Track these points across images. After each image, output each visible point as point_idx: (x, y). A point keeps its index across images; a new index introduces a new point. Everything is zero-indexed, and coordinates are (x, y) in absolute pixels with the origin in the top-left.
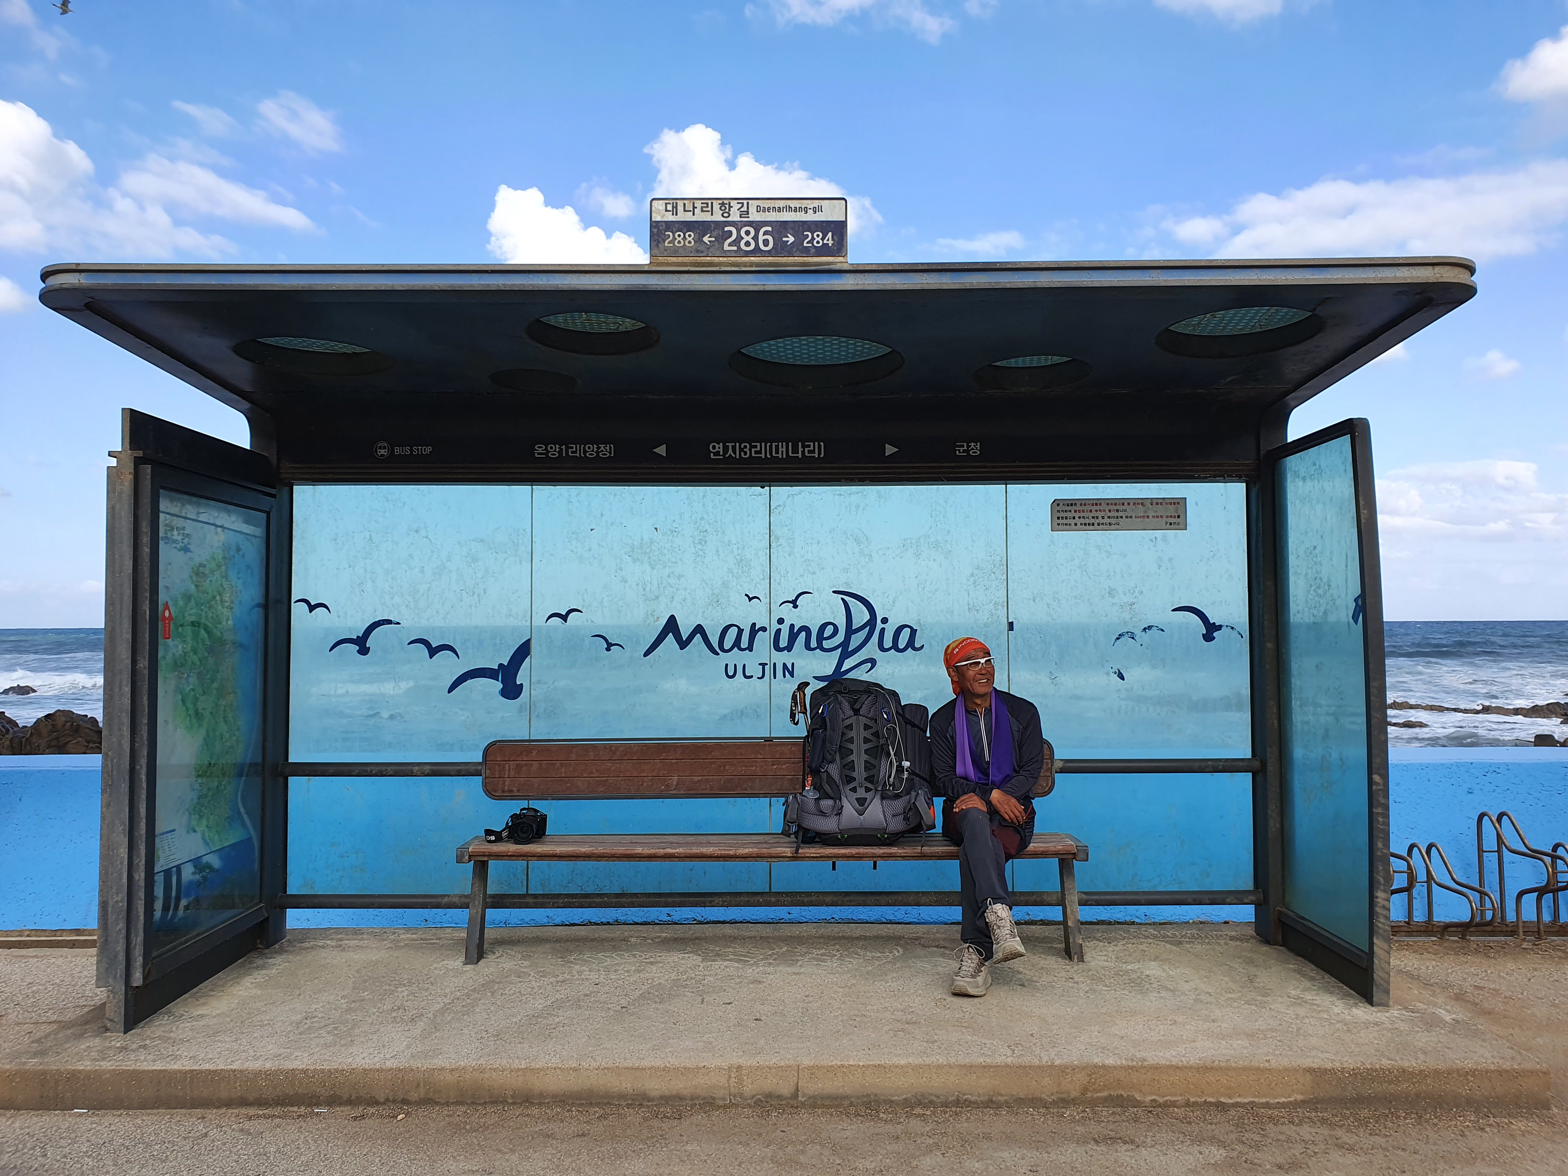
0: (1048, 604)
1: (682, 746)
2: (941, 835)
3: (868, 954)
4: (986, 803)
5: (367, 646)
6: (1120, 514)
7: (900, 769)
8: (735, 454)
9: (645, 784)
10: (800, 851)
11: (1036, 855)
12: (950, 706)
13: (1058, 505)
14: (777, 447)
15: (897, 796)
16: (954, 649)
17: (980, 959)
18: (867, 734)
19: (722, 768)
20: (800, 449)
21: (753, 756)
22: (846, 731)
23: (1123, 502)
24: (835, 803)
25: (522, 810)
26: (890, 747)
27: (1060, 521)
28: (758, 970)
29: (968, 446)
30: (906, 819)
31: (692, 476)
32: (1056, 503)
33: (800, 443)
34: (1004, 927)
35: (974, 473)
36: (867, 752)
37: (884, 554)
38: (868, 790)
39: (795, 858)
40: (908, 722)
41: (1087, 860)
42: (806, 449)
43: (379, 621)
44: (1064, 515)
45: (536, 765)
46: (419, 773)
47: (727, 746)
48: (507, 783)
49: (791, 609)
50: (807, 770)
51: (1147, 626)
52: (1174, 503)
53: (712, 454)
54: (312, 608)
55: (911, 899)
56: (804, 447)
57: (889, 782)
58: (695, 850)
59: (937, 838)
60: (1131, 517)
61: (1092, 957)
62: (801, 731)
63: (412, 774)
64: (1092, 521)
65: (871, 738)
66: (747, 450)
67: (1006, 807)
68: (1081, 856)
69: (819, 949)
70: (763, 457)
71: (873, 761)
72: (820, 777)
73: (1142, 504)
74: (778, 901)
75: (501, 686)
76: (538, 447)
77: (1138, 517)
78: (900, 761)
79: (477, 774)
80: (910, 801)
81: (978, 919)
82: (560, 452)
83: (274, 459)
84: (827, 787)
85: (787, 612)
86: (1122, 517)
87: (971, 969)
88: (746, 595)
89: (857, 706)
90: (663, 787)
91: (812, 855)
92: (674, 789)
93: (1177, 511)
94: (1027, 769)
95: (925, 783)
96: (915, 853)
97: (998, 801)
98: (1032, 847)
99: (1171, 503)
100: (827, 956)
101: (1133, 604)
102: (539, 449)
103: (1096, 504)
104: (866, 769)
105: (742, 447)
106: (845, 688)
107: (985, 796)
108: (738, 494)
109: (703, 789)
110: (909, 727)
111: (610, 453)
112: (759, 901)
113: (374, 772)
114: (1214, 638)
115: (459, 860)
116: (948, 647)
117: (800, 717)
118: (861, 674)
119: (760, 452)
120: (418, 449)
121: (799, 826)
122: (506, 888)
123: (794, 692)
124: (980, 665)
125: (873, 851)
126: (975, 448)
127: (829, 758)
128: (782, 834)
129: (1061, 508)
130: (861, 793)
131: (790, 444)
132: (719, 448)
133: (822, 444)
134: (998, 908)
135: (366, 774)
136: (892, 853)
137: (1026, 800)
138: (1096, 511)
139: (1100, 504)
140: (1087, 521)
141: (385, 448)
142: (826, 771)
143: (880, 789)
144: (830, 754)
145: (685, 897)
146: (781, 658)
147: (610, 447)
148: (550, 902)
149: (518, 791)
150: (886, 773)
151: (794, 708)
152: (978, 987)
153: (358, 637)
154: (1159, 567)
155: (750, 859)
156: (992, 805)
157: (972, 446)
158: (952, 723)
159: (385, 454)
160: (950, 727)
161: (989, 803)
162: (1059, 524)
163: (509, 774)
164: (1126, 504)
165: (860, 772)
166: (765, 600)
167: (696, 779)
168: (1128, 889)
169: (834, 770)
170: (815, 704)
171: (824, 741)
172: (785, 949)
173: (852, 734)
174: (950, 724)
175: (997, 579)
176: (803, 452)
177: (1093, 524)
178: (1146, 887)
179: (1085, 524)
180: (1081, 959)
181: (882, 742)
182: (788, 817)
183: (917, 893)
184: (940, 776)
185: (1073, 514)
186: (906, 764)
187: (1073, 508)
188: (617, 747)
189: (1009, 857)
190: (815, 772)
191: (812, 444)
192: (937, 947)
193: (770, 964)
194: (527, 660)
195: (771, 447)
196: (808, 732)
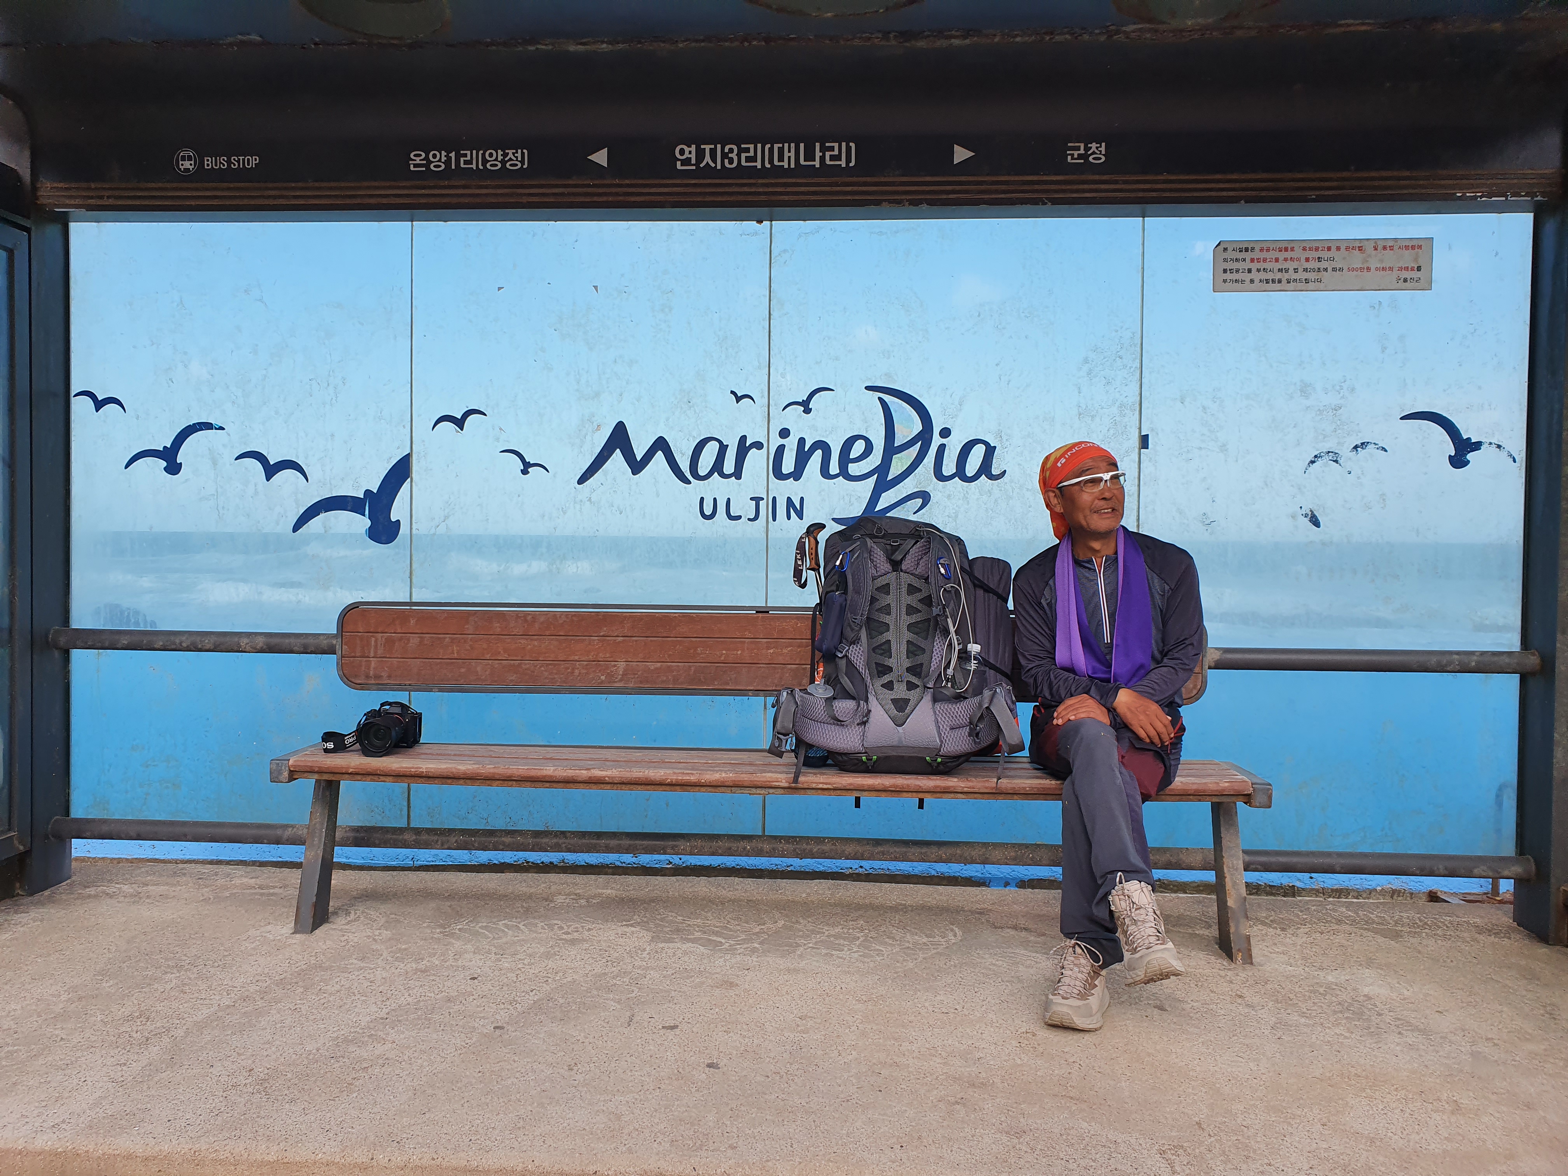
0: (1204, 408)
1: (632, 617)
2: (1028, 760)
3: (908, 936)
4: (1109, 711)
5: (178, 462)
6: (1323, 264)
7: (964, 656)
8: (715, 161)
9: (577, 672)
10: (802, 779)
11: (1185, 796)
12: (1048, 556)
13: (1225, 249)
14: (781, 151)
15: (959, 698)
16: (1057, 460)
17: (1092, 966)
18: (913, 600)
19: (692, 651)
20: (818, 154)
21: (738, 634)
22: (878, 595)
23: (1329, 246)
24: (859, 706)
25: (382, 705)
26: (949, 620)
27: (1228, 276)
28: (734, 961)
29: (1087, 149)
30: (974, 733)
31: (647, 198)
32: (1222, 247)
33: (818, 145)
34: (1143, 922)
35: (1096, 191)
36: (910, 627)
37: (947, 328)
38: (911, 686)
39: (794, 788)
40: (979, 585)
41: (1270, 807)
42: (828, 154)
43: (194, 424)
44: (1235, 265)
45: (414, 640)
46: (248, 648)
47: (700, 619)
48: (373, 665)
49: (800, 416)
50: (818, 654)
51: (1359, 443)
52: (1413, 247)
53: (679, 163)
54: (99, 405)
55: (975, 853)
56: (823, 149)
57: (945, 674)
58: (638, 773)
59: (1020, 766)
60: (1341, 270)
61: (1264, 956)
62: (810, 597)
63: (238, 649)
64: (1278, 276)
65: (919, 606)
66: (733, 155)
67: (1142, 717)
68: (1259, 798)
69: (833, 925)
70: (759, 167)
71: (922, 643)
72: (836, 665)
73: (1360, 249)
74: (774, 849)
75: (369, 523)
76: (415, 156)
77: (1353, 270)
78: (964, 642)
79: (331, 651)
80: (980, 705)
81: (1098, 903)
82: (448, 162)
83: (25, 173)
84: (846, 681)
85: (794, 419)
86: (1326, 270)
87: (1078, 983)
88: (732, 392)
89: (898, 556)
90: (603, 678)
91: (821, 786)
92: (621, 681)
93: (1416, 260)
94: (1176, 655)
95: (1004, 678)
96: (986, 788)
97: (1129, 709)
98: (1179, 782)
99: (1407, 247)
100: (844, 939)
101: (1337, 408)
102: (417, 158)
103: (1286, 249)
104: (910, 653)
105: (726, 150)
106: (880, 529)
107: (1106, 699)
108: (721, 233)
109: (663, 682)
110: (980, 592)
111: (522, 162)
112: (745, 848)
113: (184, 645)
114: (1468, 462)
115: (275, 778)
116: (1047, 458)
117: (810, 576)
118: (906, 513)
119: (753, 159)
120: (238, 161)
121: (800, 742)
122: (380, 818)
123: (801, 538)
124: (1102, 484)
125: (918, 783)
126: (1098, 152)
127: (851, 635)
128: (770, 751)
129: (1230, 254)
130: (900, 691)
131: (802, 145)
132: (690, 153)
133: (852, 145)
134: (1132, 888)
135: (173, 647)
136: (949, 787)
137: (1171, 707)
138: (1286, 260)
139: (1292, 249)
140: (1270, 276)
141: (190, 158)
142: (846, 656)
143: (930, 685)
144: (852, 630)
145: (636, 839)
146: (785, 489)
147: (523, 154)
148: (437, 841)
149: (389, 677)
150: (941, 661)
151: (800, 563)
152: (1091, 1016)
153: (165, 447)
154: (1384, 349)
155: (723, 789)
156: (1118, 715)
157: (1094, 149)
158: (1051, 582)
159: (191, 168)
160: (1047, 589)
161: (1112, 711)
162: (1225, 281)
163: (376, 652)
164: (1334, 248)
165: (899, 660)
166: (761, 401)
167: (652, 666)
168: (1313, 848)
169: (858, 654)
170: (830, 557)
171: (843, 609)
172: (781, 923)
173: (890, 599)
174: (1047, 584)
175: (1125, 366)
176: (822, 158)
177: (1280, 281)
178: (1339, 844)
179: (1267, 282)
180: (1249, 959)
181: (935, 611)
182: (778, 725)
183: (985, 845)
184: (1030, 666)
185: (1247, 265)
186: (974, 648)
187: (1248, 256)
188: (534, 615)
189: (1146, 798)
190: (830, 657)
191: (836, 145)
192: (1015, 928)
193: (754, 950)
194: (406, 486)
195: (771, 150)
196: (820, 598)
